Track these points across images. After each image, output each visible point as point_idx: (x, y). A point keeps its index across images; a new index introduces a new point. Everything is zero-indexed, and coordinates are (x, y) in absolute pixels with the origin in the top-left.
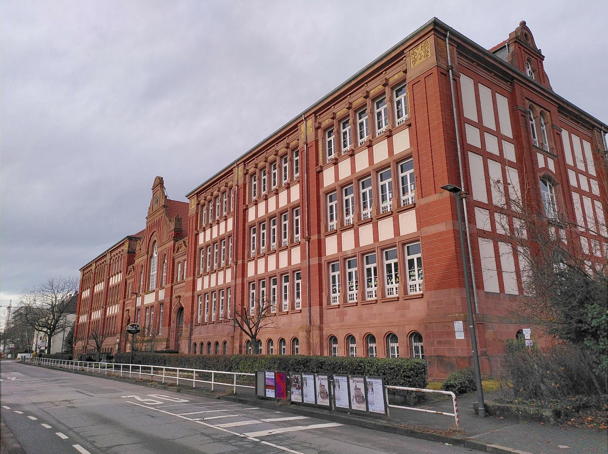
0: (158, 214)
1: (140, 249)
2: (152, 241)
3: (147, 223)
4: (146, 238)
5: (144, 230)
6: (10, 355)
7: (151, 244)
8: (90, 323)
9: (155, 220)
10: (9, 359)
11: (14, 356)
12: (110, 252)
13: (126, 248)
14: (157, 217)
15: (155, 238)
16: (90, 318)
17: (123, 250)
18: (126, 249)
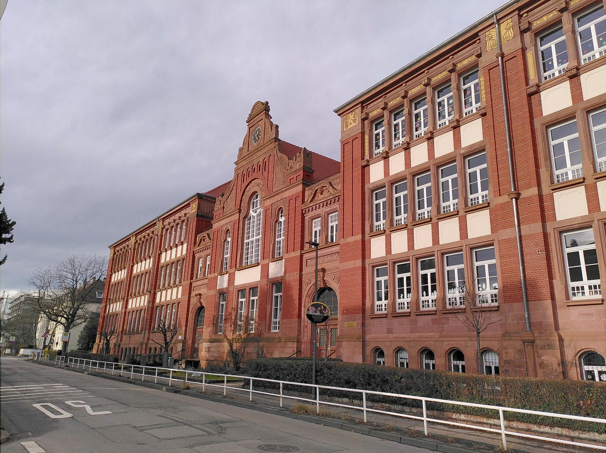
0: (259, 154)
1: (224, 208)
2: (248, 194)
3: (236, 170)
4: (234, 191)
5: (230, 182)
6: (9, 350)
7: (246, 198)
8: (125, 312)
9: (255, 162)
10: (8, 355)
11: (14, 351)
12: (163, 219)
13: (193, 209)
14: (258, 158)
15: (256, 189)
16: (126, 307)
17: (185, 214)
18: (193, 211)
